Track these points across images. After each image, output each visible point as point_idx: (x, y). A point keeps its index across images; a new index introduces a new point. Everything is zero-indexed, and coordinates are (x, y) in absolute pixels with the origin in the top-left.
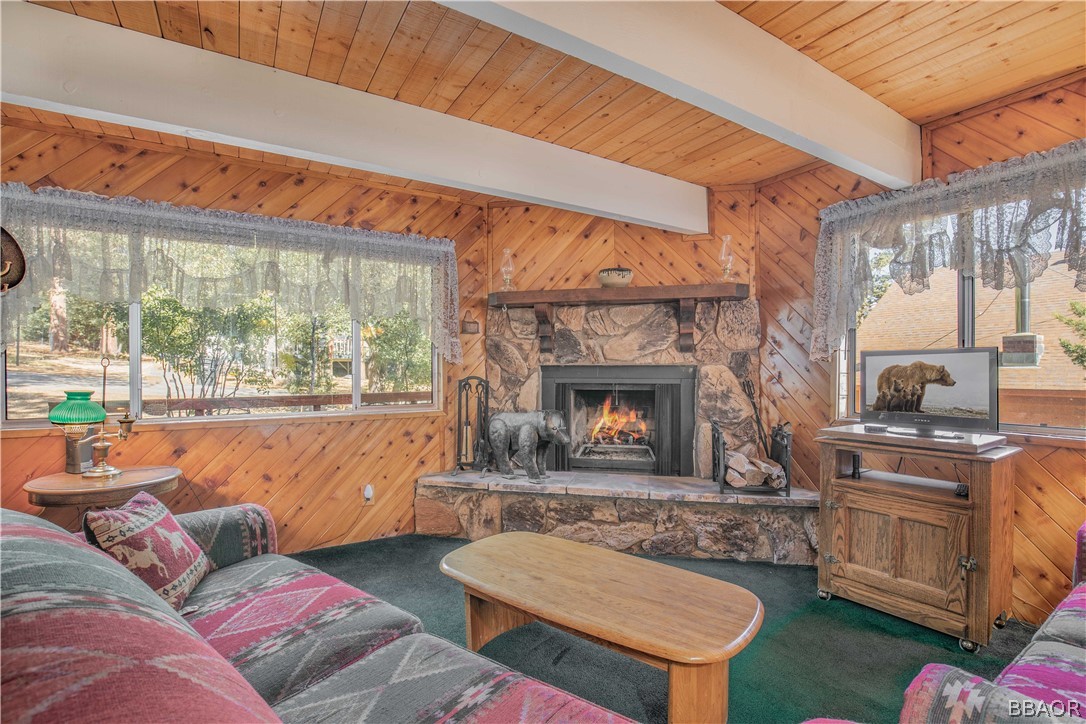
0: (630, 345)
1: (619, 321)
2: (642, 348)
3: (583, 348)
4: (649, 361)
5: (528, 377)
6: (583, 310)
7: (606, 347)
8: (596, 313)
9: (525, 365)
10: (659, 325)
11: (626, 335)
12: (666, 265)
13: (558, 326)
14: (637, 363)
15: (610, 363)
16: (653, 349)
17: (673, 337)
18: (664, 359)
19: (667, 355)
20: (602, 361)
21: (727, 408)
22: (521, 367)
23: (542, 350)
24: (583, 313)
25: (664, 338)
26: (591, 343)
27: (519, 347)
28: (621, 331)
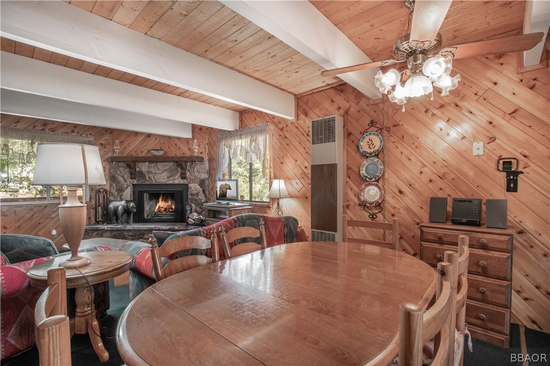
0: (164, 176)
1: (160, 168)
2: (168, 178)
3: (147, 178)
4: (171, 182)
5: (127, 188)
6: (147, 164)
7: (155, 177)
8: (152, 165)
9: (125, 184)
10: (174, 170)
11: (163, 173)
12: (178, 149)
13: (137, 169)
14: (167, 183)
15: (157, 183)
16: (172, 178)
17: (179, 174)
18: (176, 182)
19: (178, 180)
20: (154, 182)
21: (198, 198)
22: (123, 184)
23: (132, 178)
24: (147, 165)
25: (176, 174)
26: (150, 175)
27: (123, 177)
28: (161, 172)
